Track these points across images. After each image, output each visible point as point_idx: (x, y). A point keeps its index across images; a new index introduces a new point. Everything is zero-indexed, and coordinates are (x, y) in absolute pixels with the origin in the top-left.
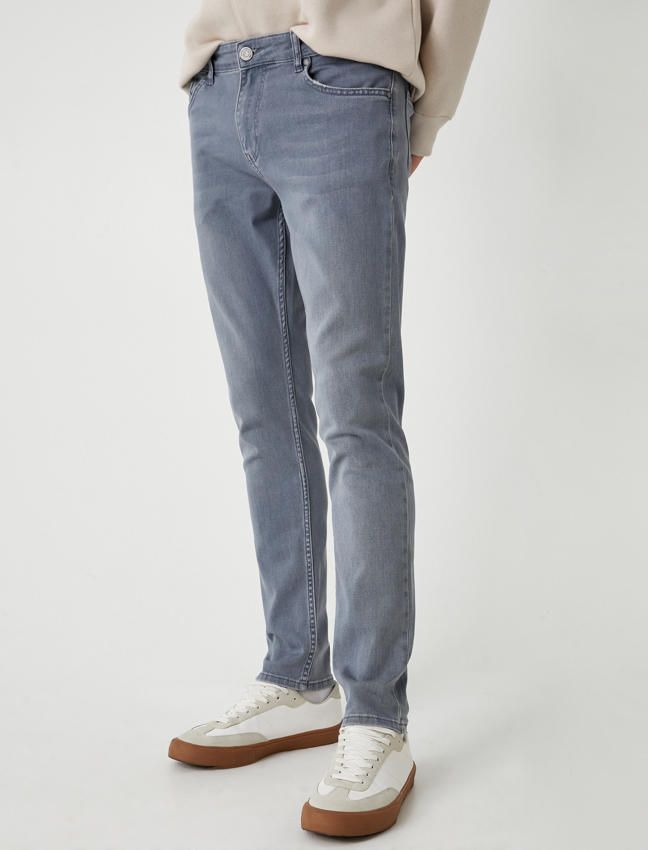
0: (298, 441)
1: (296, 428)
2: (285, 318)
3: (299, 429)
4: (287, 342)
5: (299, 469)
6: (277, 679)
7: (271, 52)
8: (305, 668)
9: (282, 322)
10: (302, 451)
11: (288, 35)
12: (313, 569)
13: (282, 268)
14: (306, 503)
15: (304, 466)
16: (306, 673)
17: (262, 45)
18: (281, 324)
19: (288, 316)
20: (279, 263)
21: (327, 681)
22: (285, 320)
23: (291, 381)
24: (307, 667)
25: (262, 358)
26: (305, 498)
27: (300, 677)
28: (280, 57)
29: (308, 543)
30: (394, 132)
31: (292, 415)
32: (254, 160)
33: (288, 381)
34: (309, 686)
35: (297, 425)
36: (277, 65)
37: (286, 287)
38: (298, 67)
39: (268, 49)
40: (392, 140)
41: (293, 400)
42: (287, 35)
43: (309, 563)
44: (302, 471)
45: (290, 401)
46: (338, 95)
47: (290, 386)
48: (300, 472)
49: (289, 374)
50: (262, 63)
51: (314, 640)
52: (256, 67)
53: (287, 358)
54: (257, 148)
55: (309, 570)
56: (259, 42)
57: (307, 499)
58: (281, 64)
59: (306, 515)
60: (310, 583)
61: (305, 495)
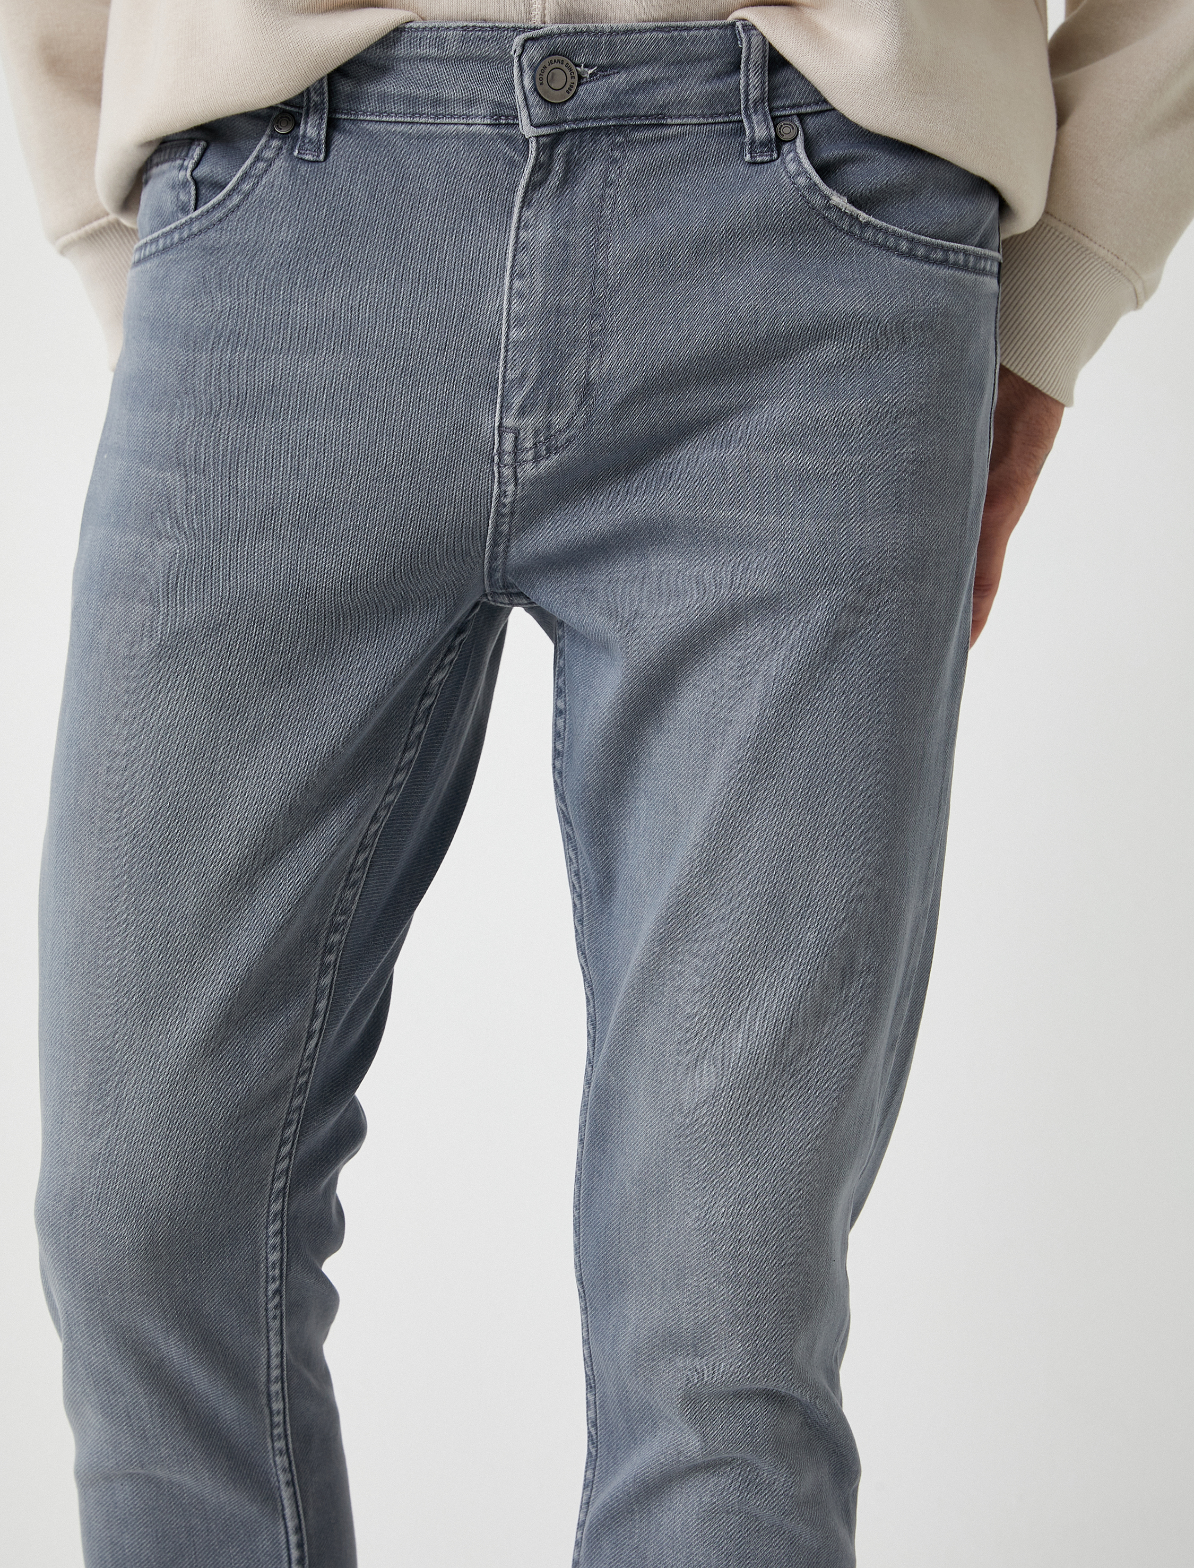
0: (278, 1419)
5: (281, 1508)
7: (654, 83)
11: (729, 32)
17: (622, 57)
23: (278, 1239)
28: (688, 104)
31: (268, 1344)
36: (673, 130)
38: (762, 144)
39: (645, 73)
41: (276, 1300)
42: (726, 35)
44: (288, 1512)
45: (267, 1304)
46: (901, 254)
48: (284, 1516)
50: (615, 117)
52: (587, 129)
56: (611, 45)
58: (687, 128)
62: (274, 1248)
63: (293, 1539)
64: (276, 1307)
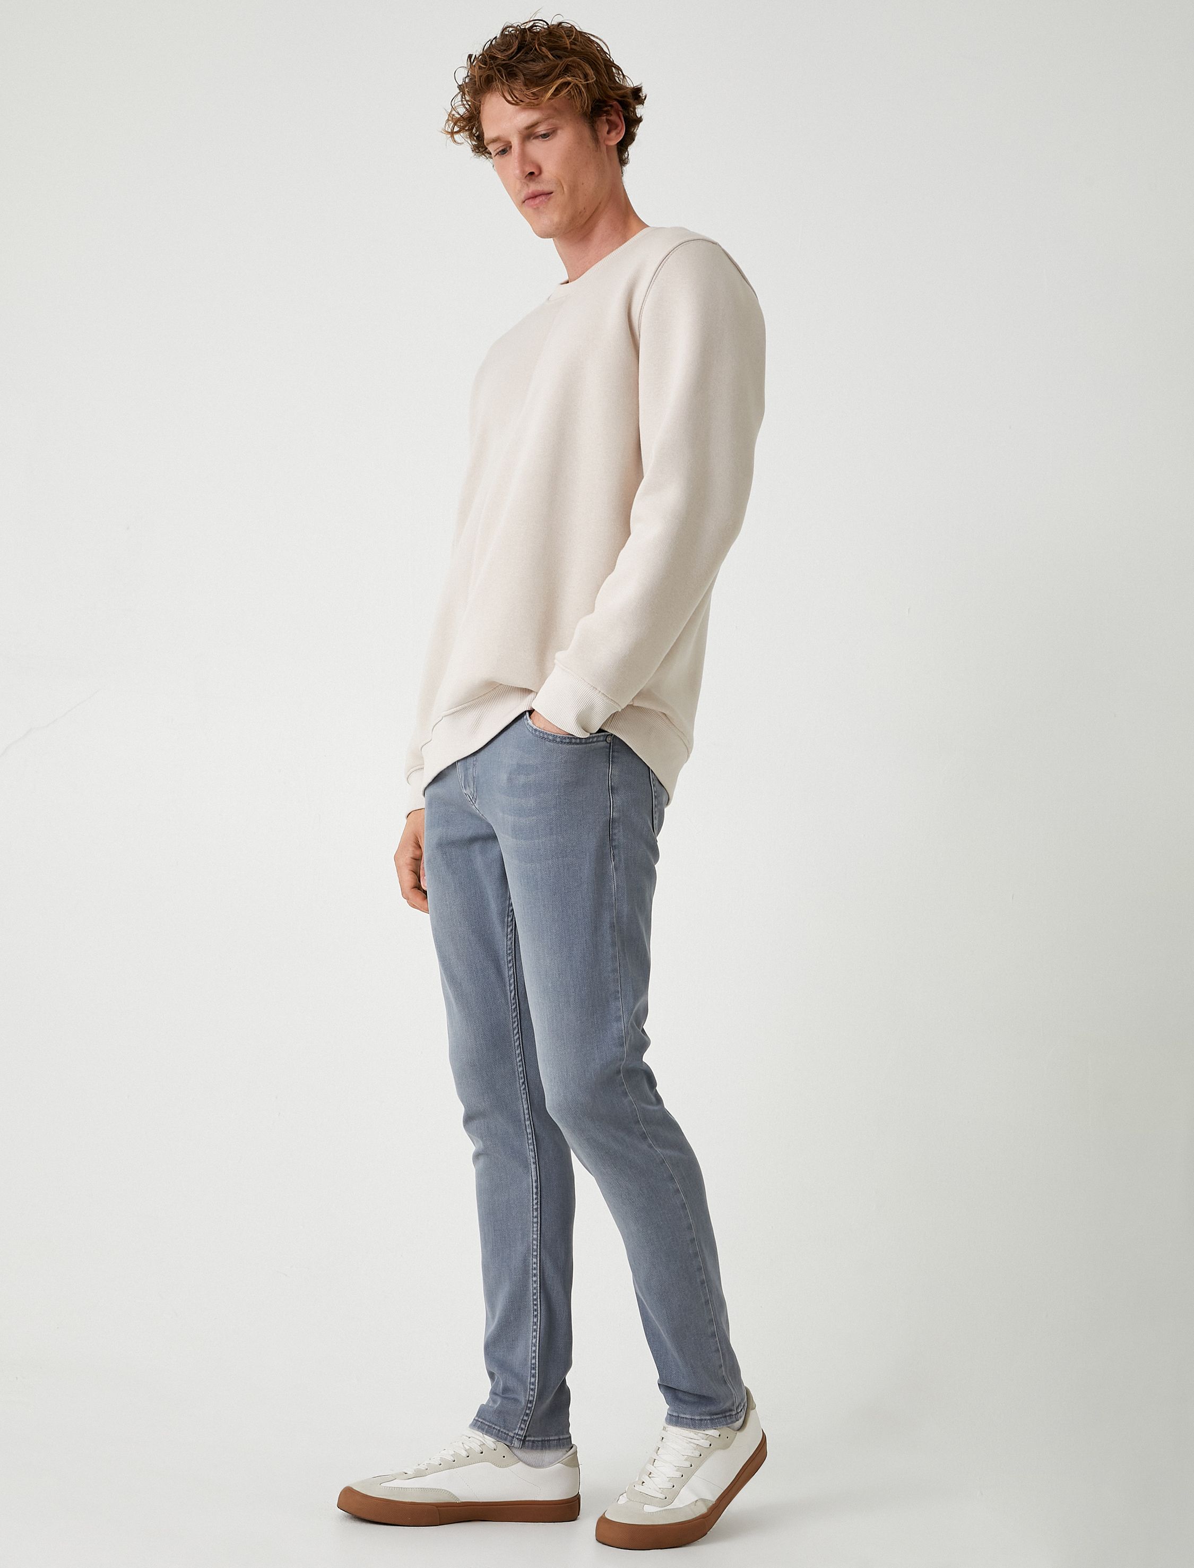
0: (530, 1136)
1: (528, 1121)
2: (515, 987)
3: (532, 1123)
4: (517, 1016)
6: (487, 1427)
8: (522, 1420)
9: (511, 992)
10: (536, 1149)
12: (539, 1297)
13: (511, 927)
14: (535, 1214)
15: (536, 1168)
16: (523, 1426)
18: (509, 993)
19: (519, 984)
20: (508, 921)
21: (557, 1440)
22: (515, 989)
23: (521, 1063)
24: (526, 1418)
25: (484, 1034)
26: (534, 1207)
27: (515, 1430)
29: (535, 1263)
30: (612, 783)
32: (474, 802)
33: (517, 1062)
34: (527, 1443)
35: (530, 1117)
37: (515, 950)
40: (612, 794)
43: (535, 1289)
47: (521, 1069)
49: (519, 1055)
51: (533, 1385)
53: (516, 1035)
54: (475, 790)
55: (535, 1297)
57: (537, 1209)
59: (535, 1229)
60: (535, 1313)
61: (534, 1204)
62: (520, 1066)
63: (534, 1184)
64: (524, 1089)
